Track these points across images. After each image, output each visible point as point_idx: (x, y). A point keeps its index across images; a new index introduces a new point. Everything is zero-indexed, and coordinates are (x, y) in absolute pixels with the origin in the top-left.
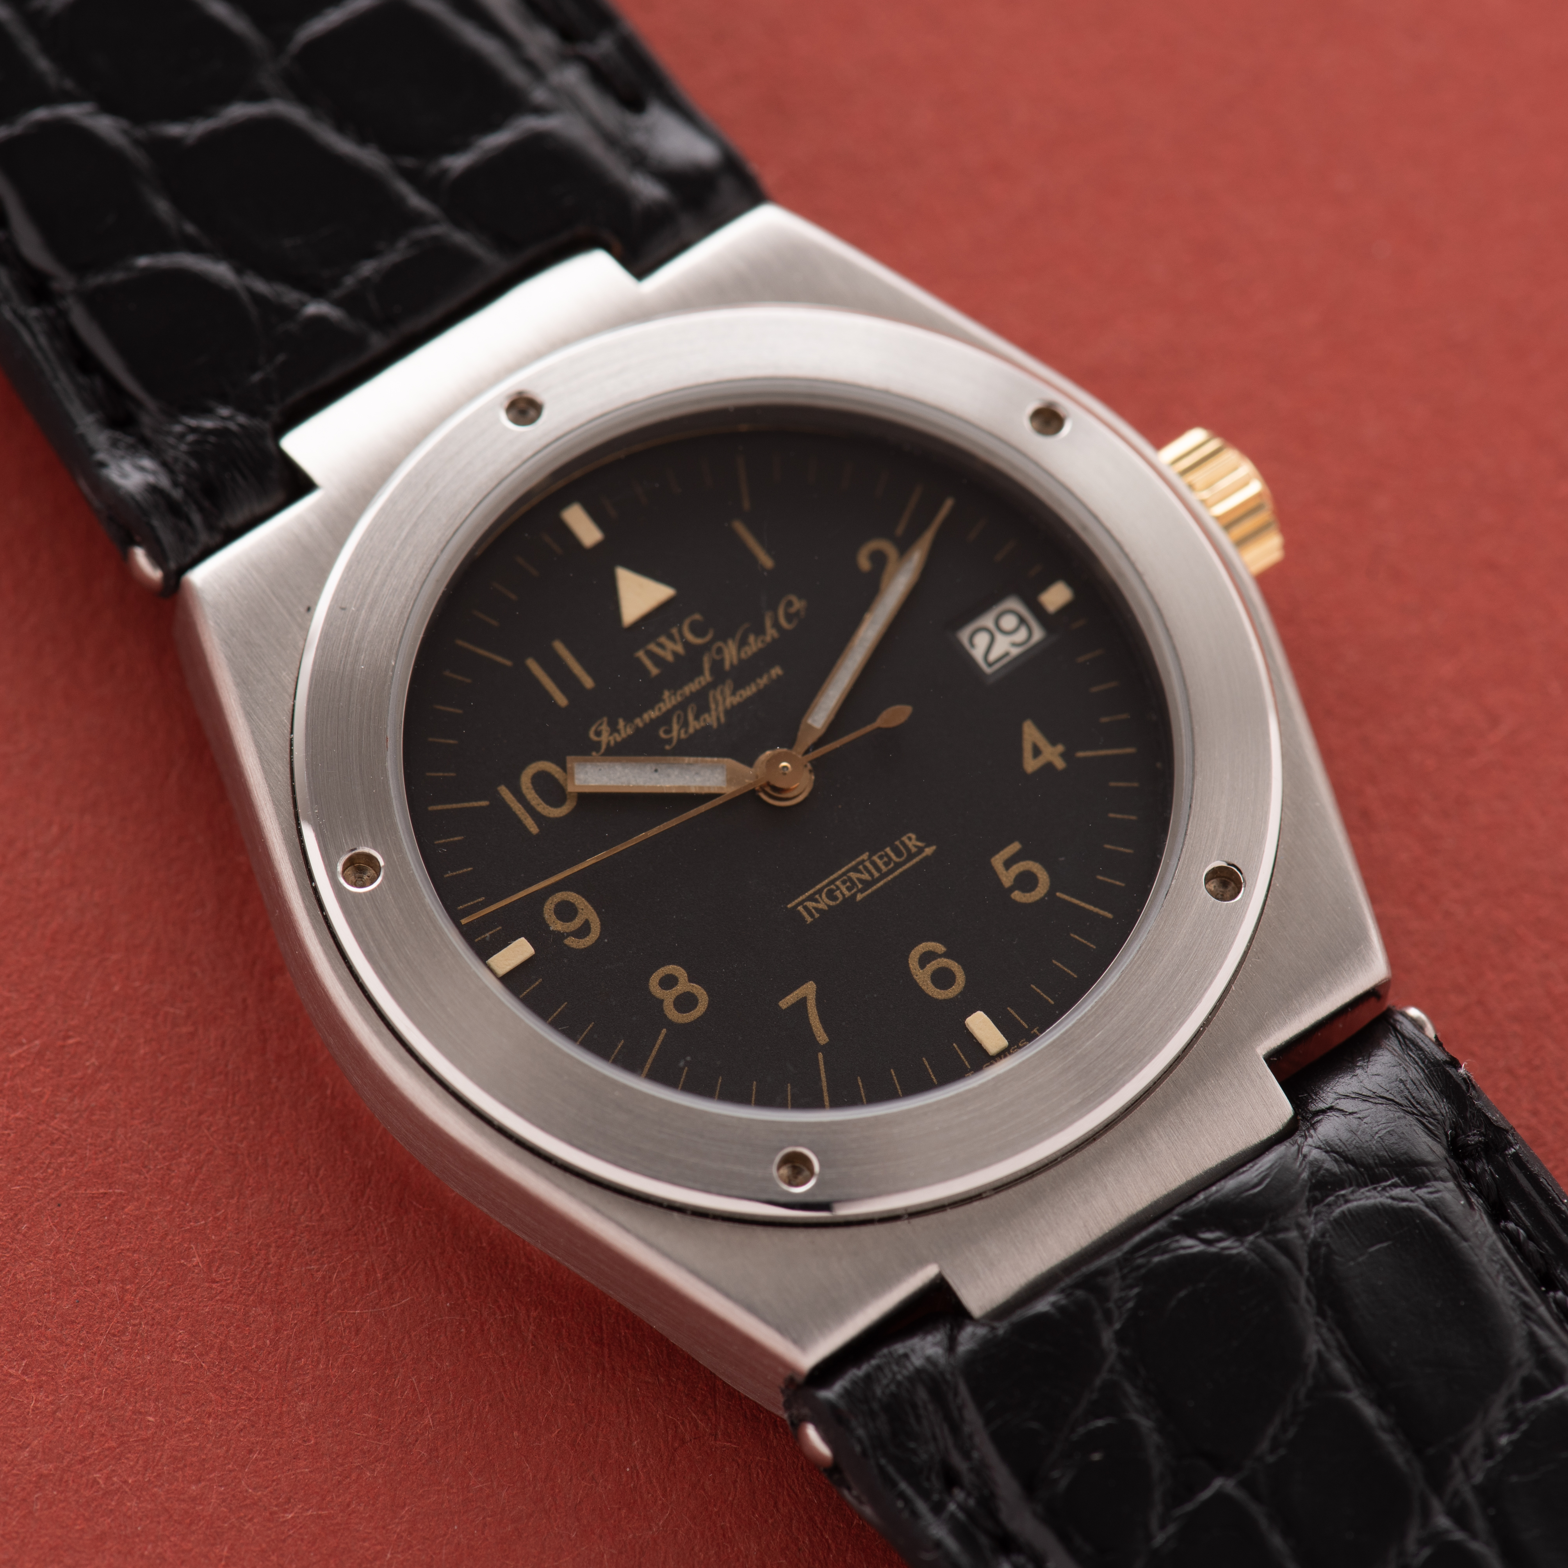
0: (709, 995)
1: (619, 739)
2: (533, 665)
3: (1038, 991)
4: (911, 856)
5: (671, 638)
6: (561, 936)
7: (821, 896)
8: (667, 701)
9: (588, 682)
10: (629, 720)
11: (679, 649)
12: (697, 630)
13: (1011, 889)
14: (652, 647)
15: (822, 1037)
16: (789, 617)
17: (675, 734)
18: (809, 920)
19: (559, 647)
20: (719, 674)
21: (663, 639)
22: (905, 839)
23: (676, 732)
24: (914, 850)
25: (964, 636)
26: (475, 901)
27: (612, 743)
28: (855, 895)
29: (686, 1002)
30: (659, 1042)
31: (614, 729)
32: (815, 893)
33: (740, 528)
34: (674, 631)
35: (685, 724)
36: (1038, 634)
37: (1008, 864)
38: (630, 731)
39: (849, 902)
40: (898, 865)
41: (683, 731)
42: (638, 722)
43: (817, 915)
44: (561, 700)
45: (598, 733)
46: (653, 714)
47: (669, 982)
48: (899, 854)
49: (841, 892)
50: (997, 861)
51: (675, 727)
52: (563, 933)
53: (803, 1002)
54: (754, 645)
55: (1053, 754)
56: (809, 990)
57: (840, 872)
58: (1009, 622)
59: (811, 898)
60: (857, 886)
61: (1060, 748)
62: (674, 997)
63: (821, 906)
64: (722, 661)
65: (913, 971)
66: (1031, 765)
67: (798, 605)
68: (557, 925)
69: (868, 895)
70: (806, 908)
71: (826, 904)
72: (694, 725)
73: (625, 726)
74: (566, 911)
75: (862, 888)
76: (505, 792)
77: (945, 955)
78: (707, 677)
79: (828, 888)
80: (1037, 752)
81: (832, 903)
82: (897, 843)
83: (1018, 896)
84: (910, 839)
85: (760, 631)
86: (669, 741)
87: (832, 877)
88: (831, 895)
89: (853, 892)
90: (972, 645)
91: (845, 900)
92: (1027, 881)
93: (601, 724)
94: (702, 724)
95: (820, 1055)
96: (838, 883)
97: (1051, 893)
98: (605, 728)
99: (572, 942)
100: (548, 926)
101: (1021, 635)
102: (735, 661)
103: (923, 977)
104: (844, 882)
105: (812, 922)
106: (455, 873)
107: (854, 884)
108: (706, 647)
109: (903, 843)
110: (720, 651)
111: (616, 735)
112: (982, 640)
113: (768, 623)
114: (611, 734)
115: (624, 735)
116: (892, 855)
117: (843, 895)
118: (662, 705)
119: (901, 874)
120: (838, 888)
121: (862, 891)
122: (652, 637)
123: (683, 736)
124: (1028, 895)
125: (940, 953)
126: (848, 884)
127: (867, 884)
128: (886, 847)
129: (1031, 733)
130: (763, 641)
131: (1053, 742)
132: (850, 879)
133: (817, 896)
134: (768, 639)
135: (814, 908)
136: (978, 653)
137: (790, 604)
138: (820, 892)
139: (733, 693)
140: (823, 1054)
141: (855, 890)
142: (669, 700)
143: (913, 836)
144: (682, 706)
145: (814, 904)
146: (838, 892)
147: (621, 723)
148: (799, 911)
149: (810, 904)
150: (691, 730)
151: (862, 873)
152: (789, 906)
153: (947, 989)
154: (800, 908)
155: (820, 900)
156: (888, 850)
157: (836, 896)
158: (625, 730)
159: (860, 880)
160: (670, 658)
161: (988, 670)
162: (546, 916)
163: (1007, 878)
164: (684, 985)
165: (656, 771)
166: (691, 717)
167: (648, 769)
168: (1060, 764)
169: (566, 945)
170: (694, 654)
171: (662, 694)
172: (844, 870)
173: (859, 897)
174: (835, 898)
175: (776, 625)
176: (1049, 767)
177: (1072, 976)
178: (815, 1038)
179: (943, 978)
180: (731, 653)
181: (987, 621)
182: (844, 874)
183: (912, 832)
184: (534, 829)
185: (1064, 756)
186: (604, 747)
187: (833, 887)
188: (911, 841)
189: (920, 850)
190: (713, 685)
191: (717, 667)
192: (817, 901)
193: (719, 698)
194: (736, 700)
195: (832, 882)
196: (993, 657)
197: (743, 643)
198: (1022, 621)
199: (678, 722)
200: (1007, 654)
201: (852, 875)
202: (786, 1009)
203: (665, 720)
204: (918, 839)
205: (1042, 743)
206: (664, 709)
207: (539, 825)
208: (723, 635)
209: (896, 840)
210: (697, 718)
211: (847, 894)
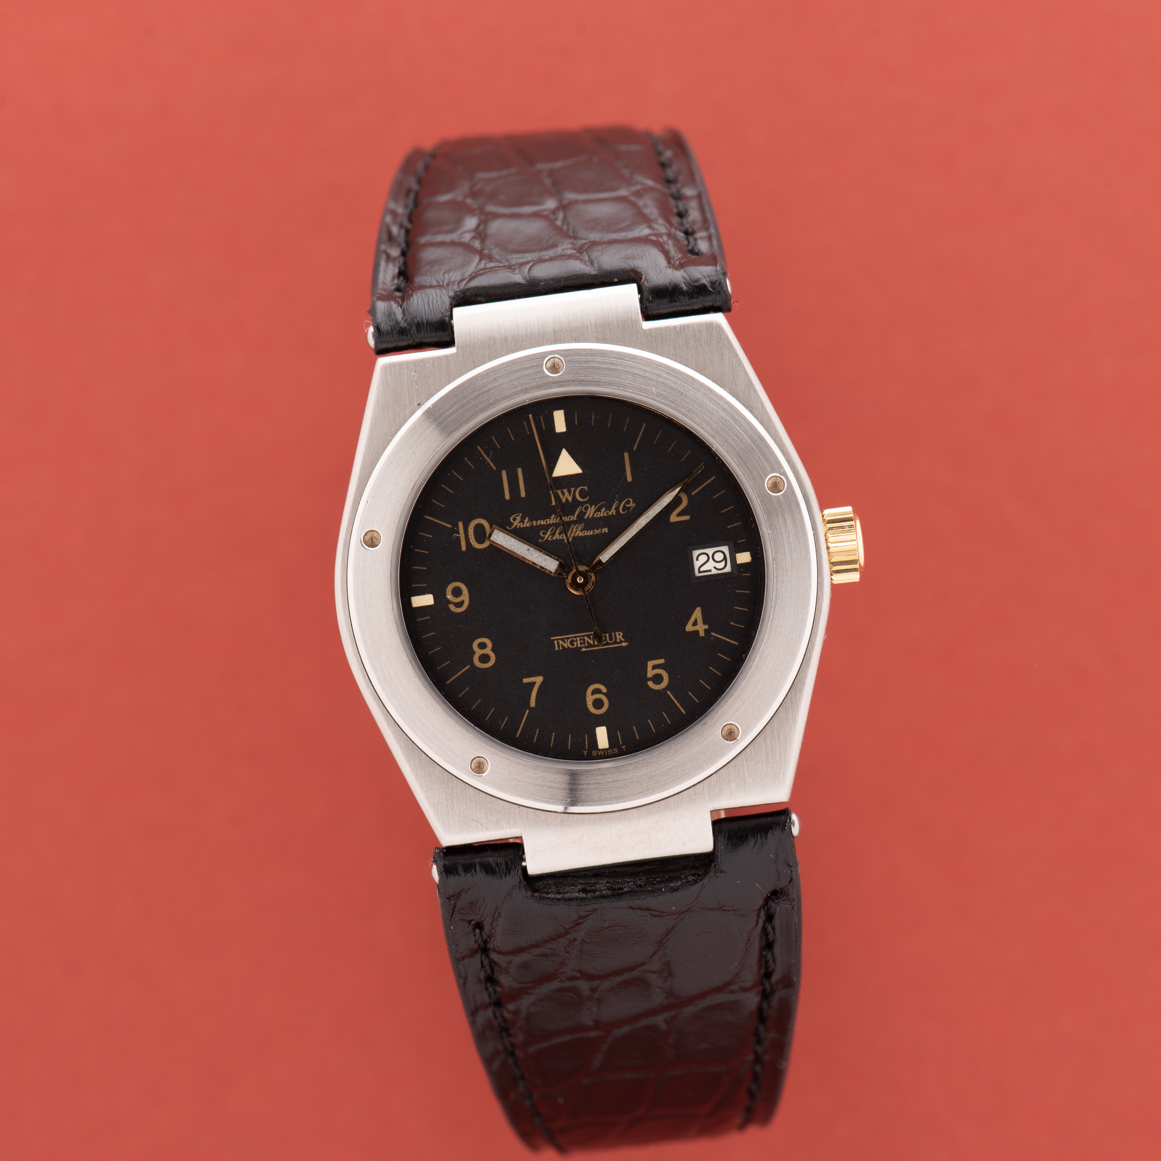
0: (496, 661)
1: (522, 526)
2: (504, 474)
3: (635, 730)
4: (615, 642)
5: (569, 492)
6: (449, 602)
7: (567, 641)
8: (552, 520)
9: (523, 494)
10: (531, 520)
11: (570, 499)
12: (582, 494)
13: (649, 679)
14: (559, 492)
15: (533, 704)
16: (624, 508)
17: (546, 536)
18: (557, 649)
19: (520, 471)
20: (581, 518)
21: (565, 491)
22: (617, 633)
23: (548, 536)
24: (618, 640)
25: (696, 553)
26: (422, 568)
27: (518, 527)
28: (582, 647)
29: (484, 658)
30: (464, 670)
31: (522, 521)
32: (566, 638)
33: (626, 456)
34: (573, 489)
35: (553, 534)
36: (728, 569)
37: (654, 667)
38: (528, 525)
39: (578, 649)
40: (607, 644)
41: (550, 537)
42: (534, 523)
43: (561, 648)
44: (507, 496)
45: (514, 519)
46: (543, 522)
47: (482, 646)
48: (611, 639)
49: (577, 644)
50: (650, 664)
51: (549, 533)
52: (451, 601)
53: (533, 684)
54: (602, 513)
55: (701, 628)
56: (539, 680)
57: (581, 634)
58: (719, 557)
59: (563, 640)
60: (585, 644)
61: (706, 627)
62: (481, 654)
63: (565, 645)
64: (585, 513)
65: (587, 694)
66: (689, 628)
67: (632, 505)
68: (449, 597)
69: (588, 651)
70: (558, 643)
71: (568, 645)
72: (557, 536)
73: (528, 522)
74: (457, 592)
75: (586, 646)
76: (460, 524)
77: (605, 694)
78: (574, 518)
79: (573, 639)
80: (695, 623)
81: (570, 646)
82: (613, 634)
83: (650, 684)
84: (619, 635)
85: (609, 508)
86: (543, 538)
87: (576, 635)
88: (572, 643)
89: (582, 646)
90: (697, 559)
91: (577, 648)
92: (658, 679)
93: (518, 516)
94: (561, 538)
95: (528, 711)
96: (578, 639)
97: (665, 689)
98: (518, 519)
99: (452, 608)
100: (446, 594)
101: (721, 565)
102: (590, 517)
103: (590, 699)
104: (580, 640)
105: (557, 650)
106: (420, 551)
107: (584, 642)
108: (582, 503)
109: (615, 635)
110: (587, 508)
111: (522, 524)
112: (703, 558)
113: (614, 507)
114: (519, 523)
115: (525, 526)
116: (608, 638)
117: (577, 645)
118: (548, 520)
119: (607, 648)
120: (577, 641)
121: (586, 647)
122: (561, 488)
123: (549, 539)
124: (655, 685)
125: (603, 691)
126: (582, 641)
127: (590, 646)
128: (607, 633)
129: (698, 614)
130: (607, 513)
131: (704, 623)
132: (584, 640)
133: (566, 640)
134: (610, 514)
135: (562, 644)
136: (697, 564)
137: (628, 502)
138: (568, 638)
139: (581, 531)
140: (529, 711)
141: (583, 645)
142: (553, 520)
143: (621, 634)
144: (557, 525)
145: (563, 643)
146: (576, 643)
147: (527, 519)
148: (554, 643)
149: (561, 642)
150: (554, 538)
151: (590, 639)
152: (552, 638)
153: (597, 709)
154: (556, 642)
155: (566, 642)
156: (607, 635)
157: (574, 644)
158: (527, 524)
159: (588, 642)
160: (564, 501)
161: (697, 574)
162: (447, 590)
163: (650, 673)
164: (488, 651)
165: (528, 550)
166: (557, 532)
167: (526, 547)
168: (702, 634)
169: (448, 607)
170: (575, 503)
171: (552, 516)
172: (583, 634)
173: (584, 649)
174: (573, 645)
175: (617, 509)
176: (697, 632)
177: (653, 731)
178: (530, 702)
179: (598, 704)
180: (591, 512)
181: (710, 551)
182: (583, 636)
183: (622, 632)
184: (464, 548)
185: (705, 630)
186: (514, 526)
187: (575, 639)
188: (619, 636)
189: (621, 642)
190: (575, 522)
191: (582, 514)
192: (564, 642)
193: (575, 530)
194: (581, 534)
195: (575, 637)
196: (702, 569)
197: (598, 510)
198: (725, 558)
199: (551, 531)
200: (710, 571)
201: (586, 638)
202: (524, 683)
203: (546, 528)
204: (622, 637)
205: (700, 621)
206: (548, 523)
207: (467, 548)
208: (592, 502)
209: (613, 632)
210: (560, 534)
211: (579, 645)
